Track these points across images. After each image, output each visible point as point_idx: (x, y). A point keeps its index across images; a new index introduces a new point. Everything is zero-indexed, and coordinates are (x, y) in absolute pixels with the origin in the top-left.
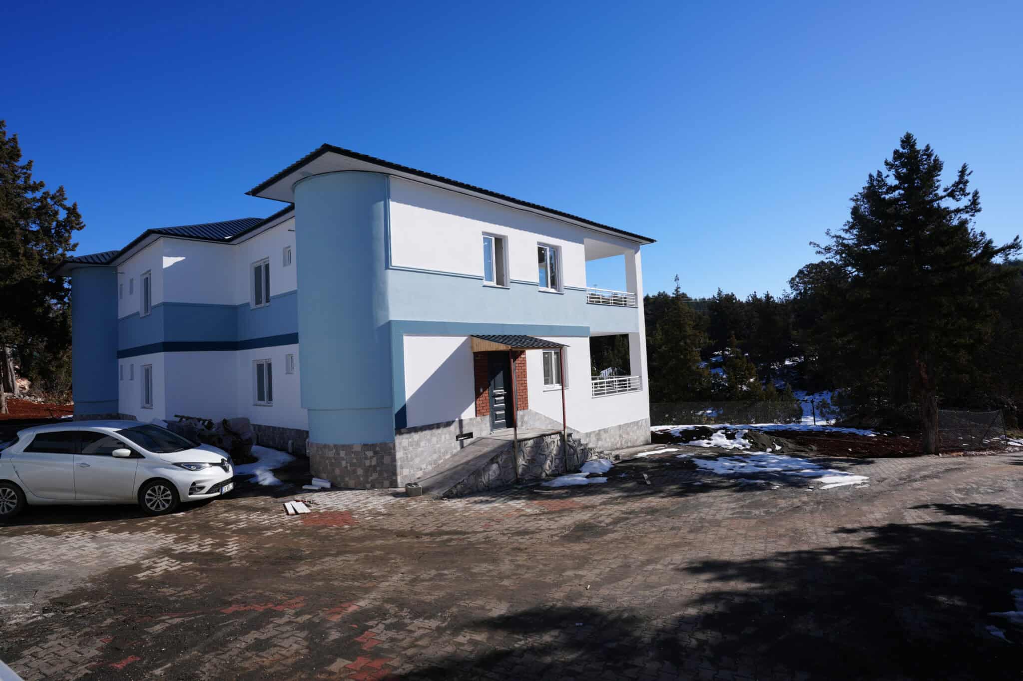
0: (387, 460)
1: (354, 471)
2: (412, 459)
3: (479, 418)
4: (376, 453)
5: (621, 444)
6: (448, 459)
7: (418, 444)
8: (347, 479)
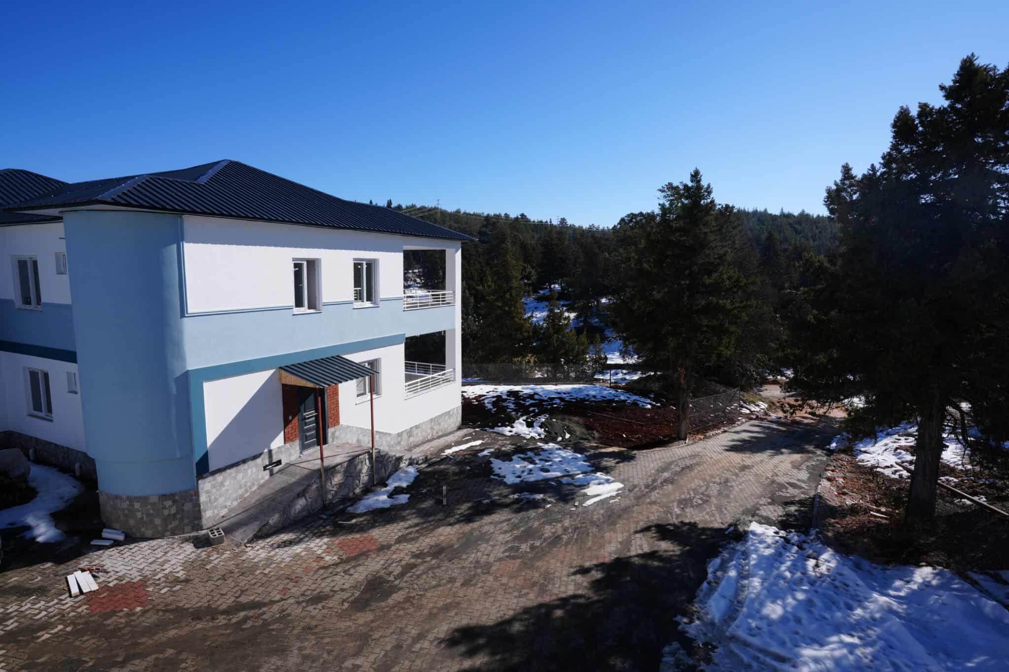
0: (188, 506)
1: (152, 521)
2: (216, 500)
3: (288, 445)
4: (174, 502)
5: (432, 435)
6: (255, 491)
7: (222, 484)
8: (143, 529)
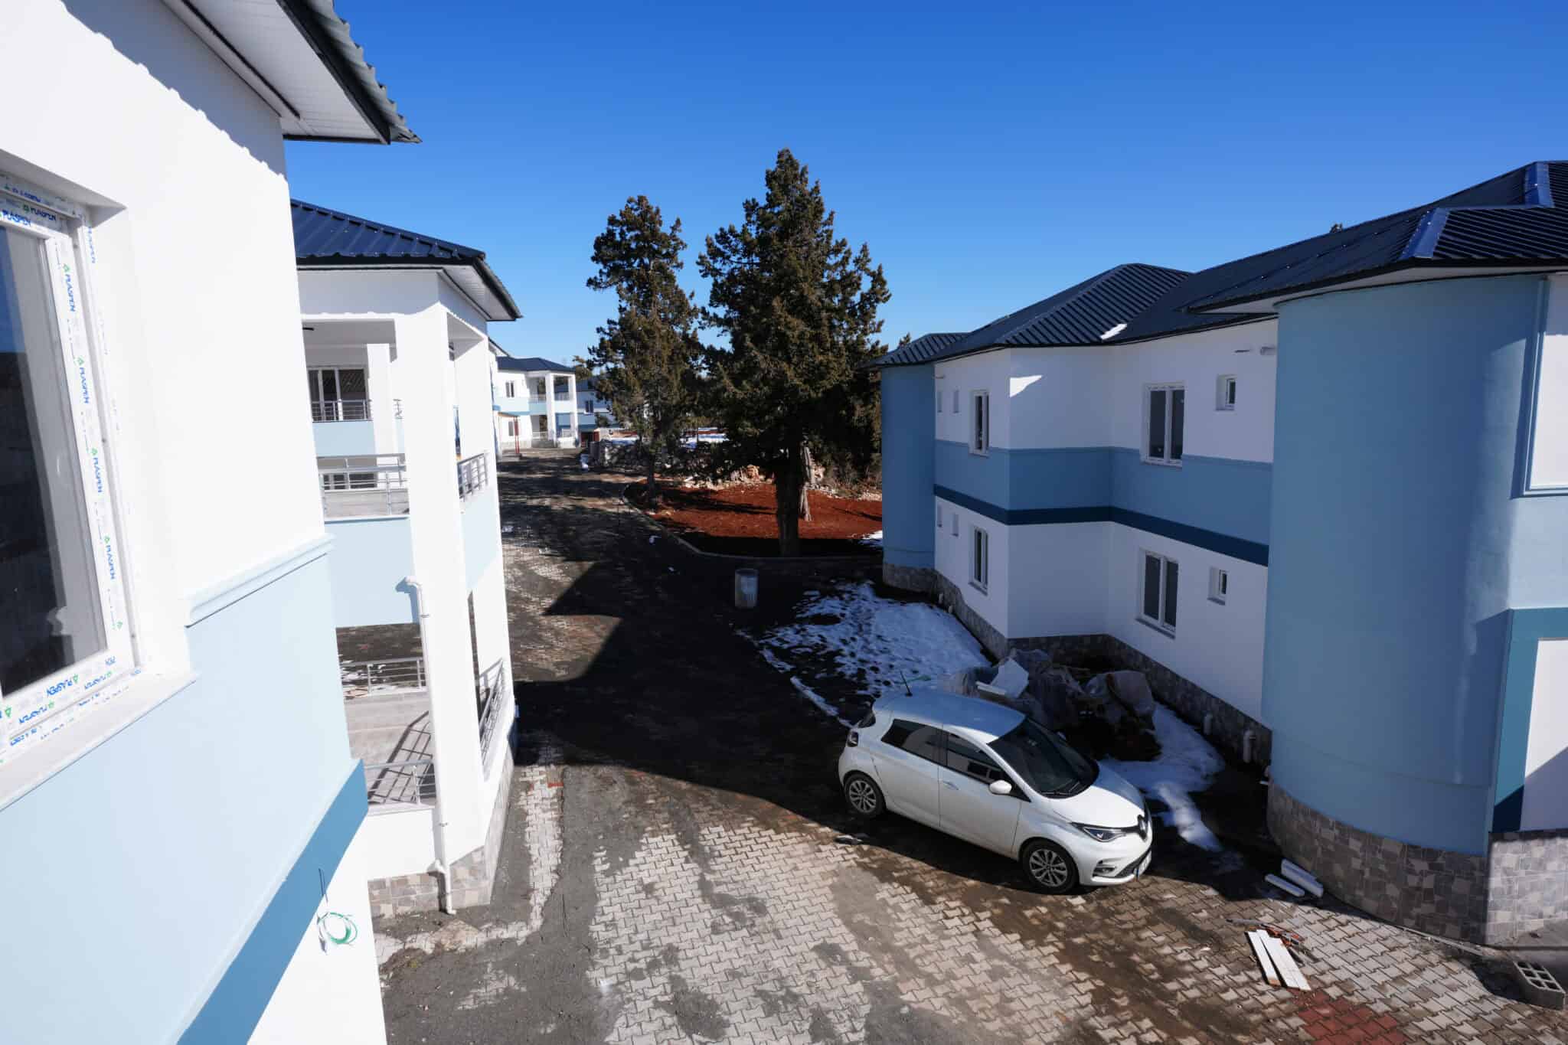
0: (1460, 886)
1: (1380, 887)
2: (1522, 893)
4: (1434, 867)
7: (1541, 865)
